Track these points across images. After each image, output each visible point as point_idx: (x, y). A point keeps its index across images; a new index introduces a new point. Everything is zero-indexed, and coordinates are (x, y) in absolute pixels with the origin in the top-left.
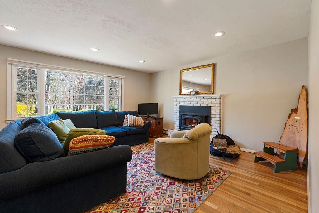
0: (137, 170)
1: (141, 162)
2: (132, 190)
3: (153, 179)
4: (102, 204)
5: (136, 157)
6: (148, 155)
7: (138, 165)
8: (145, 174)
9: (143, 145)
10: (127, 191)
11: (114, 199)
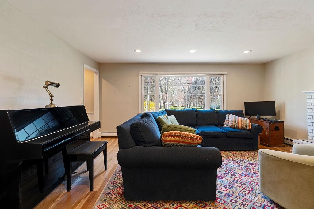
0: (235, 181)
1: (242, 173)
2: (223, 202)
3: (255, 200)
4: (189, 201)
5: (237, 165)
6: (254, 167)
7: (237, 176)
8: (244, 189)
9: (249, 153)
10: (218, 200)
11: (202, 202)
